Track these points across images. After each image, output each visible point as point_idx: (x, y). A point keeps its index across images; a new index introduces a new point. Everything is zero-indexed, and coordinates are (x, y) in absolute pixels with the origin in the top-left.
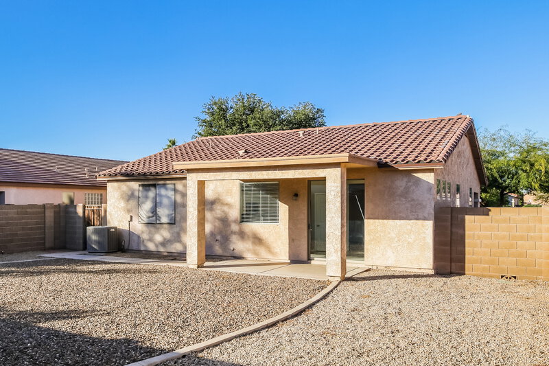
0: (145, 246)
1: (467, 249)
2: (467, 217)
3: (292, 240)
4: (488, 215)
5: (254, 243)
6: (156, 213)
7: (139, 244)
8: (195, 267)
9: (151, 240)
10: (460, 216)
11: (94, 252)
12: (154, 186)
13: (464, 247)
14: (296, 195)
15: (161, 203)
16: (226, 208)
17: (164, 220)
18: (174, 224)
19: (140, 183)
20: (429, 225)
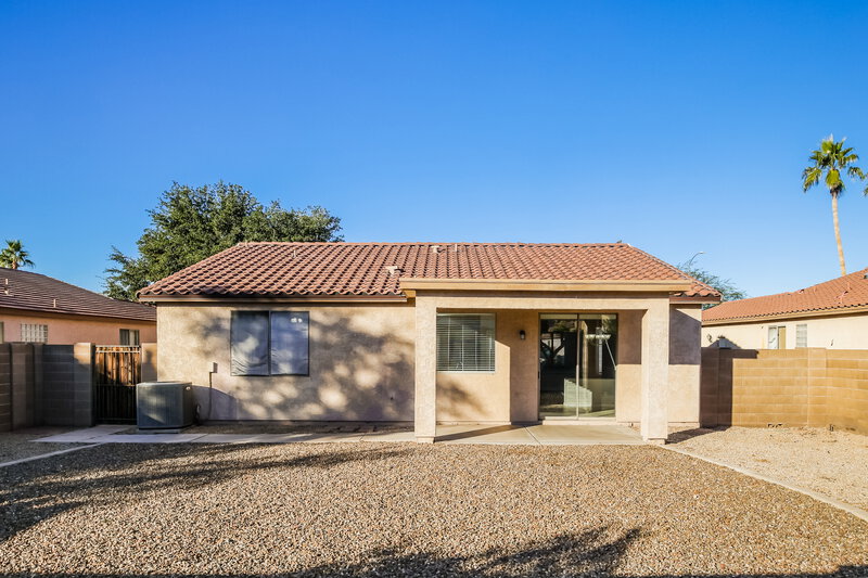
0: (246, 412)
1: (734, 397)
2: (734, 360)
3: (515, 394)
4: (756, 357)
5: (454, 400)
6: (269, 357)
7: (230, 410)
8: (431, 441)
9: (258, 401)
10: (728, 359)
11: (156, 428)
12: (266, 314)
13: (731, 394)
14: (522, 332)
15: (280, 341)
16: (405, 350)
17: (285, 368)
18: (308, 375)
19: (234, 309)
20: (696, 370)
